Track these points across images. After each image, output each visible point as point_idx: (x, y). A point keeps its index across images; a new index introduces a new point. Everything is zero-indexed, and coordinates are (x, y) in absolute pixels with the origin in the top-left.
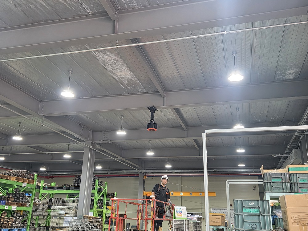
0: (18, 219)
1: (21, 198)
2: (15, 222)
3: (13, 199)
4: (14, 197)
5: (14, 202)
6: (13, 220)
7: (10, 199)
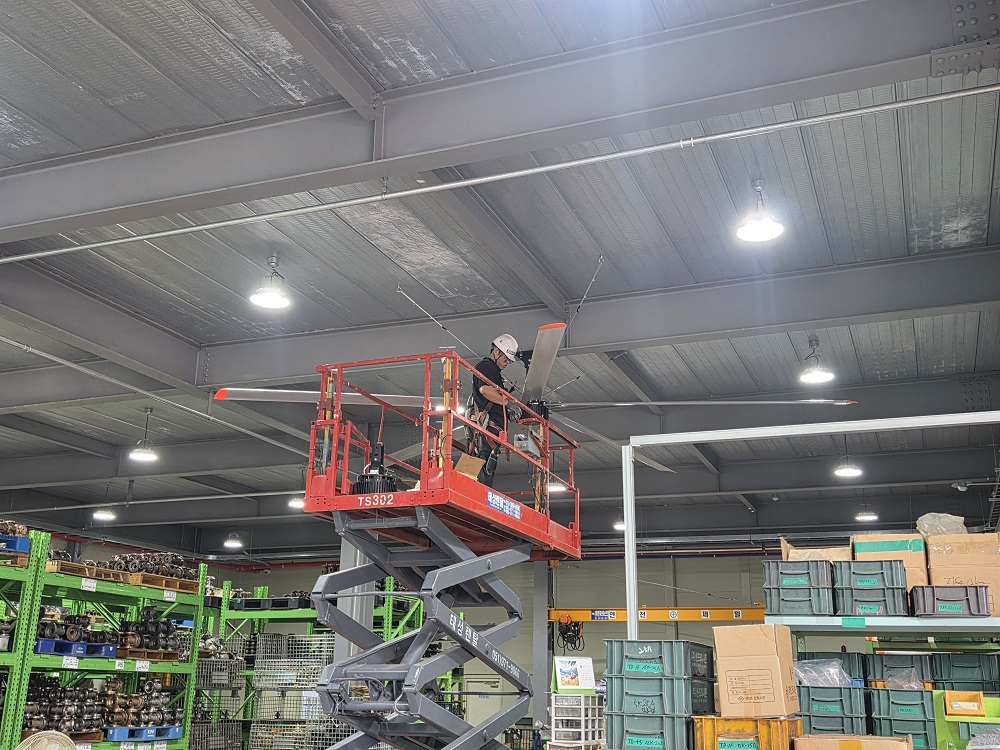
0: (157, 698)
1: (162, 635)
2: (147, 707)
3: (138, 639)
4: (141, 634)
5: (140, 646)
6: (141, 701)
7: (130, 639)
